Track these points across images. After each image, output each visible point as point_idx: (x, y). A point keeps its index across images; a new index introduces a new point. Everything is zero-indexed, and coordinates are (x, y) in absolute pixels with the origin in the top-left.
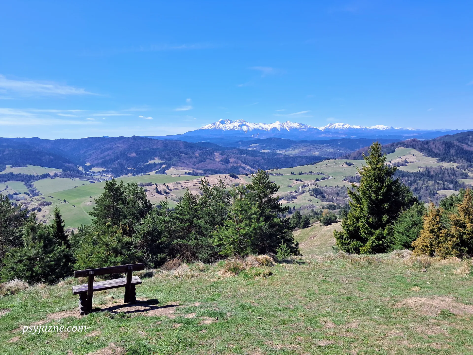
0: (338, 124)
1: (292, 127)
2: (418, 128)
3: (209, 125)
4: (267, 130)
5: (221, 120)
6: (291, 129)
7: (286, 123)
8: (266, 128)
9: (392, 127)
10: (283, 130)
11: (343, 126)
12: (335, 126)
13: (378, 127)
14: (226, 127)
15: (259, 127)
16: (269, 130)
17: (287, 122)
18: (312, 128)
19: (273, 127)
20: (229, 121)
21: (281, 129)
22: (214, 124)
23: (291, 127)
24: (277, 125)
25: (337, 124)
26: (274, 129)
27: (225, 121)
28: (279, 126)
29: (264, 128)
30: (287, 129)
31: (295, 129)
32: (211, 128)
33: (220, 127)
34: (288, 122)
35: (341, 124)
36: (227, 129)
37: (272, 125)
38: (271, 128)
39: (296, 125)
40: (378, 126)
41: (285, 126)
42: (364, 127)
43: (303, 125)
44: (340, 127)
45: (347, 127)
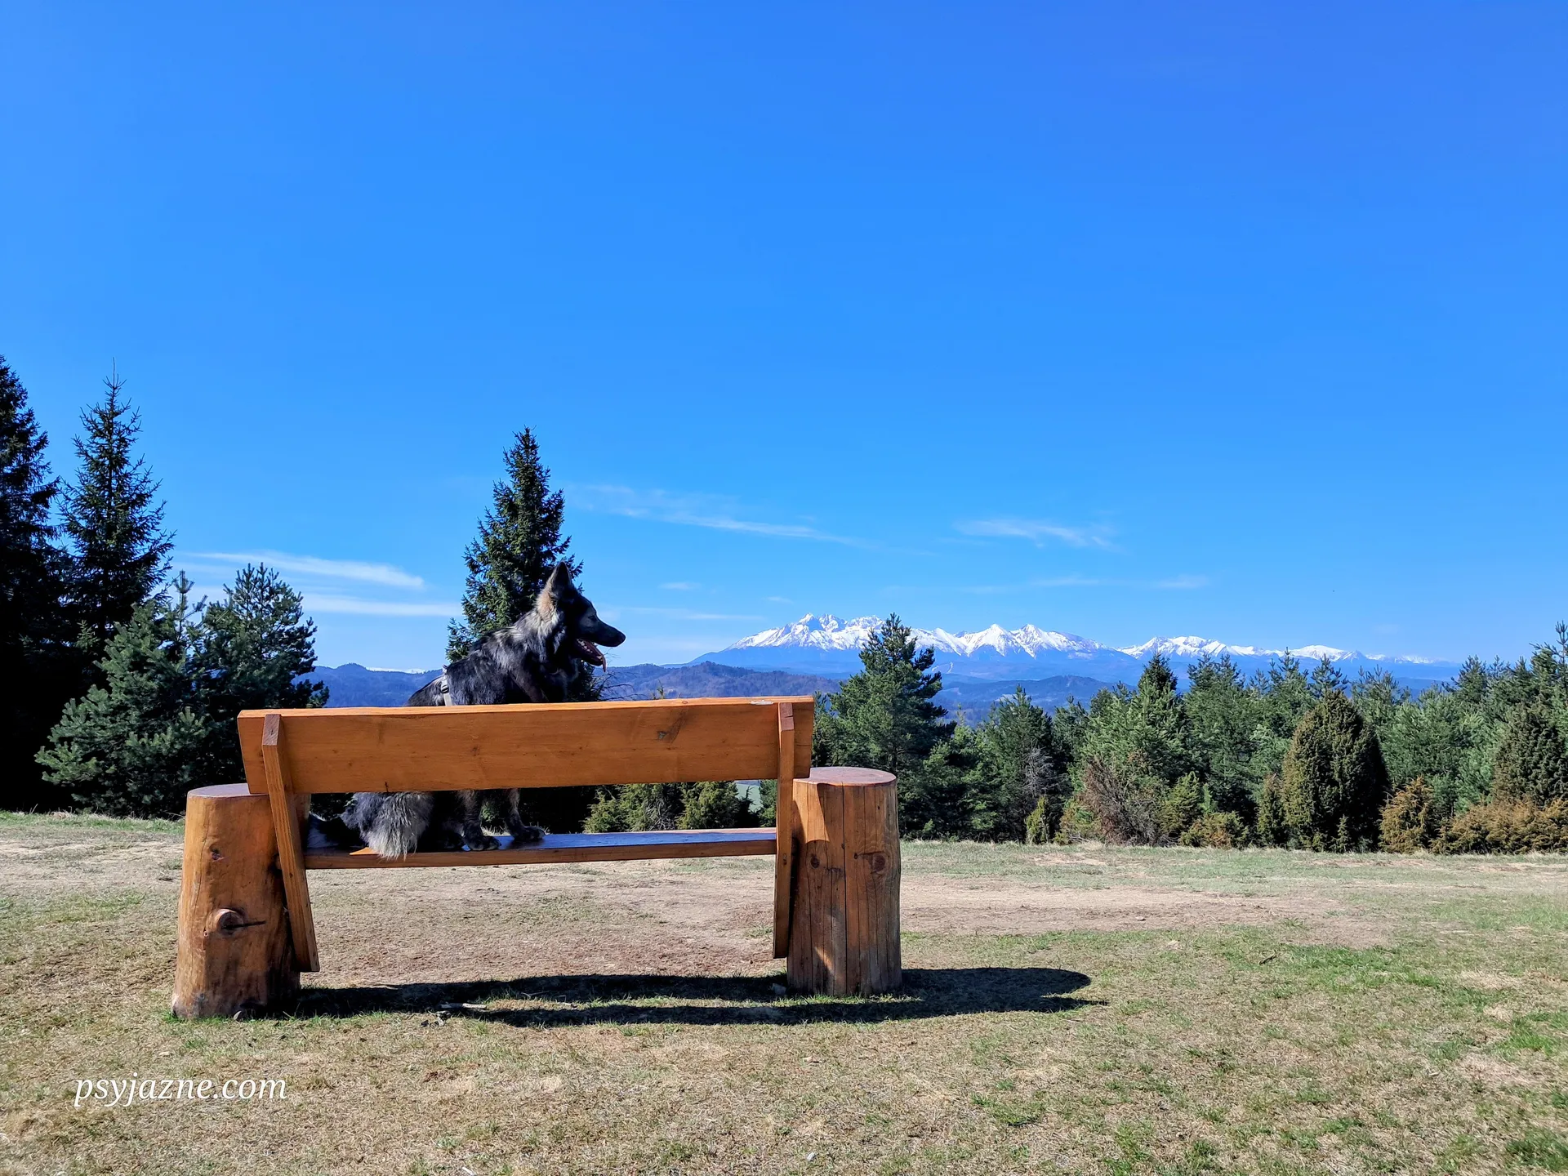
0: (1183, 639)
1: (1045, 646)
2: (1441, 659)
3: (771, 632)
4: (964, 654)
5: (808, 617)
6: (1039, 650)
7: (1022, 633)
8: (958, 647)
9: (1359, 654)
10: (1015, 653)
11: (1201, 646)
12: (1177, 646)
13: (1314, 653)
14: (831, 641)
15: (935, 642)
16: (968, 651)
17: (1024, 628)
18: (1108, 651)
19: (980, 644)
20: (835, 622)
21: (1008, 649)
22: (788, 630)
23: (1041, 647)
24: (993, 636)
25: (1180, 641)
26: (986, 651)
27: (822, 620)
28: (1003, 642)
29: (953, 645)
30: (1028, 651)
31: (1052, 651)
32: (778, 643)
33: (812, 639)
34: (1031, 628)
35: (1195, 640)
36: (835, 645)
37: (976, 637)
38: (974, 645)
39: (1056, 640)
40: (1311, 648)
41: (1019, 640)
42: (1268, 652)
43: (1078, 639)
44: (1193, 649)
45: (1217, 652)
